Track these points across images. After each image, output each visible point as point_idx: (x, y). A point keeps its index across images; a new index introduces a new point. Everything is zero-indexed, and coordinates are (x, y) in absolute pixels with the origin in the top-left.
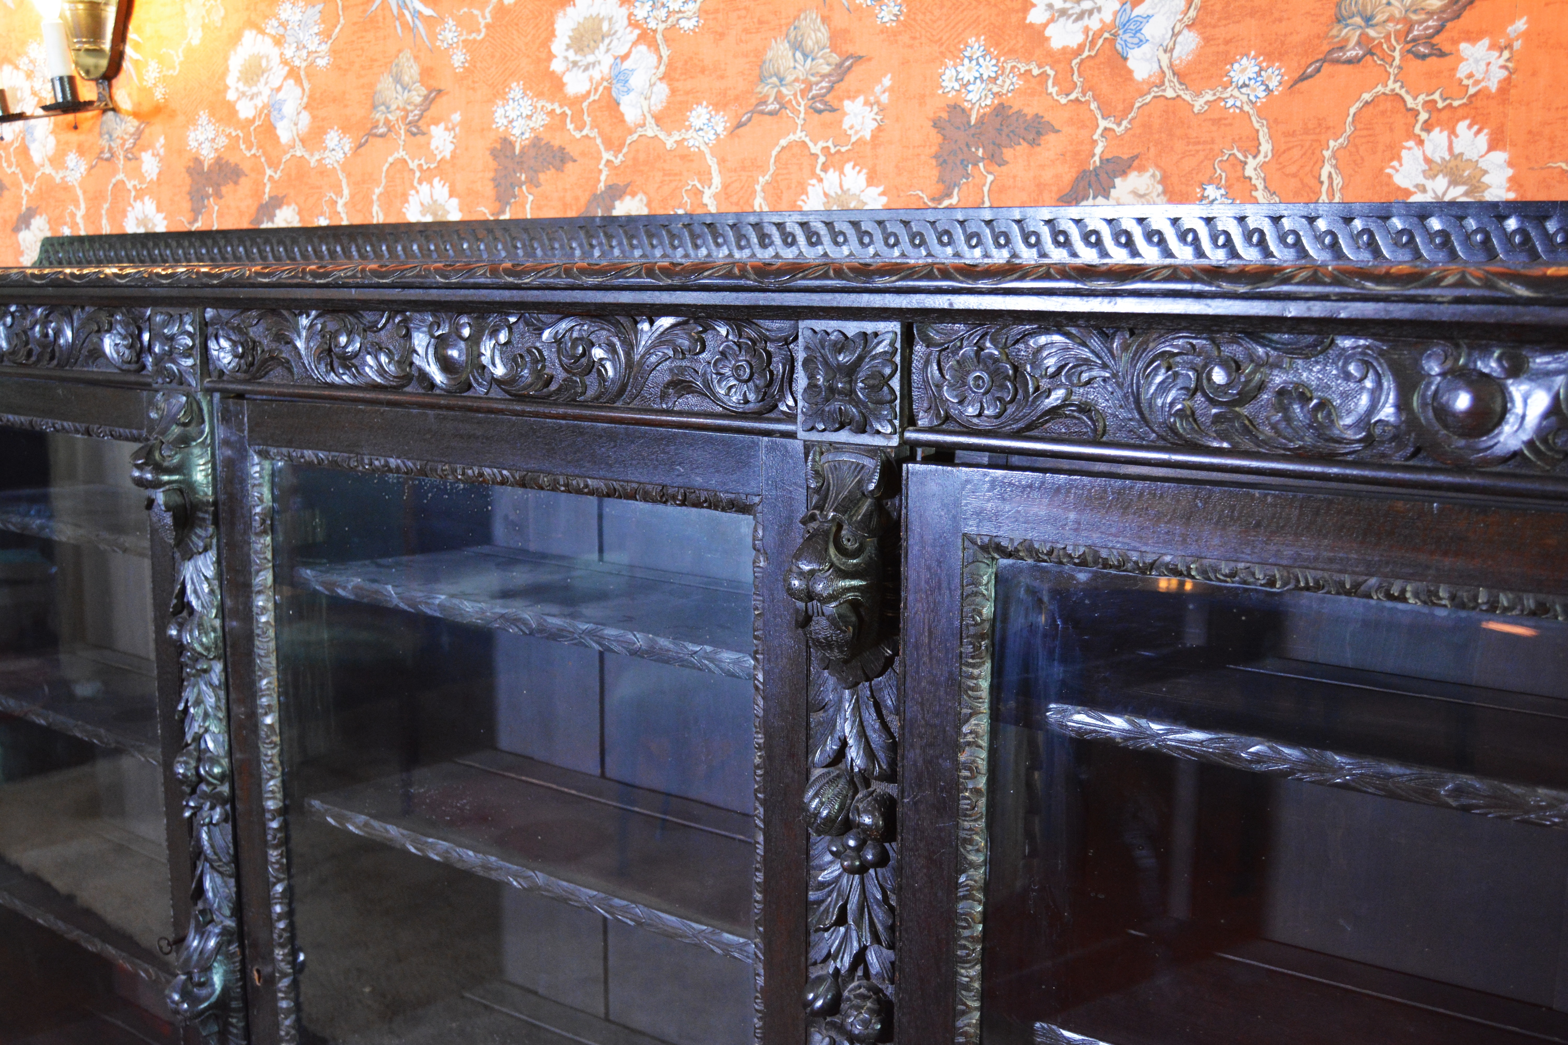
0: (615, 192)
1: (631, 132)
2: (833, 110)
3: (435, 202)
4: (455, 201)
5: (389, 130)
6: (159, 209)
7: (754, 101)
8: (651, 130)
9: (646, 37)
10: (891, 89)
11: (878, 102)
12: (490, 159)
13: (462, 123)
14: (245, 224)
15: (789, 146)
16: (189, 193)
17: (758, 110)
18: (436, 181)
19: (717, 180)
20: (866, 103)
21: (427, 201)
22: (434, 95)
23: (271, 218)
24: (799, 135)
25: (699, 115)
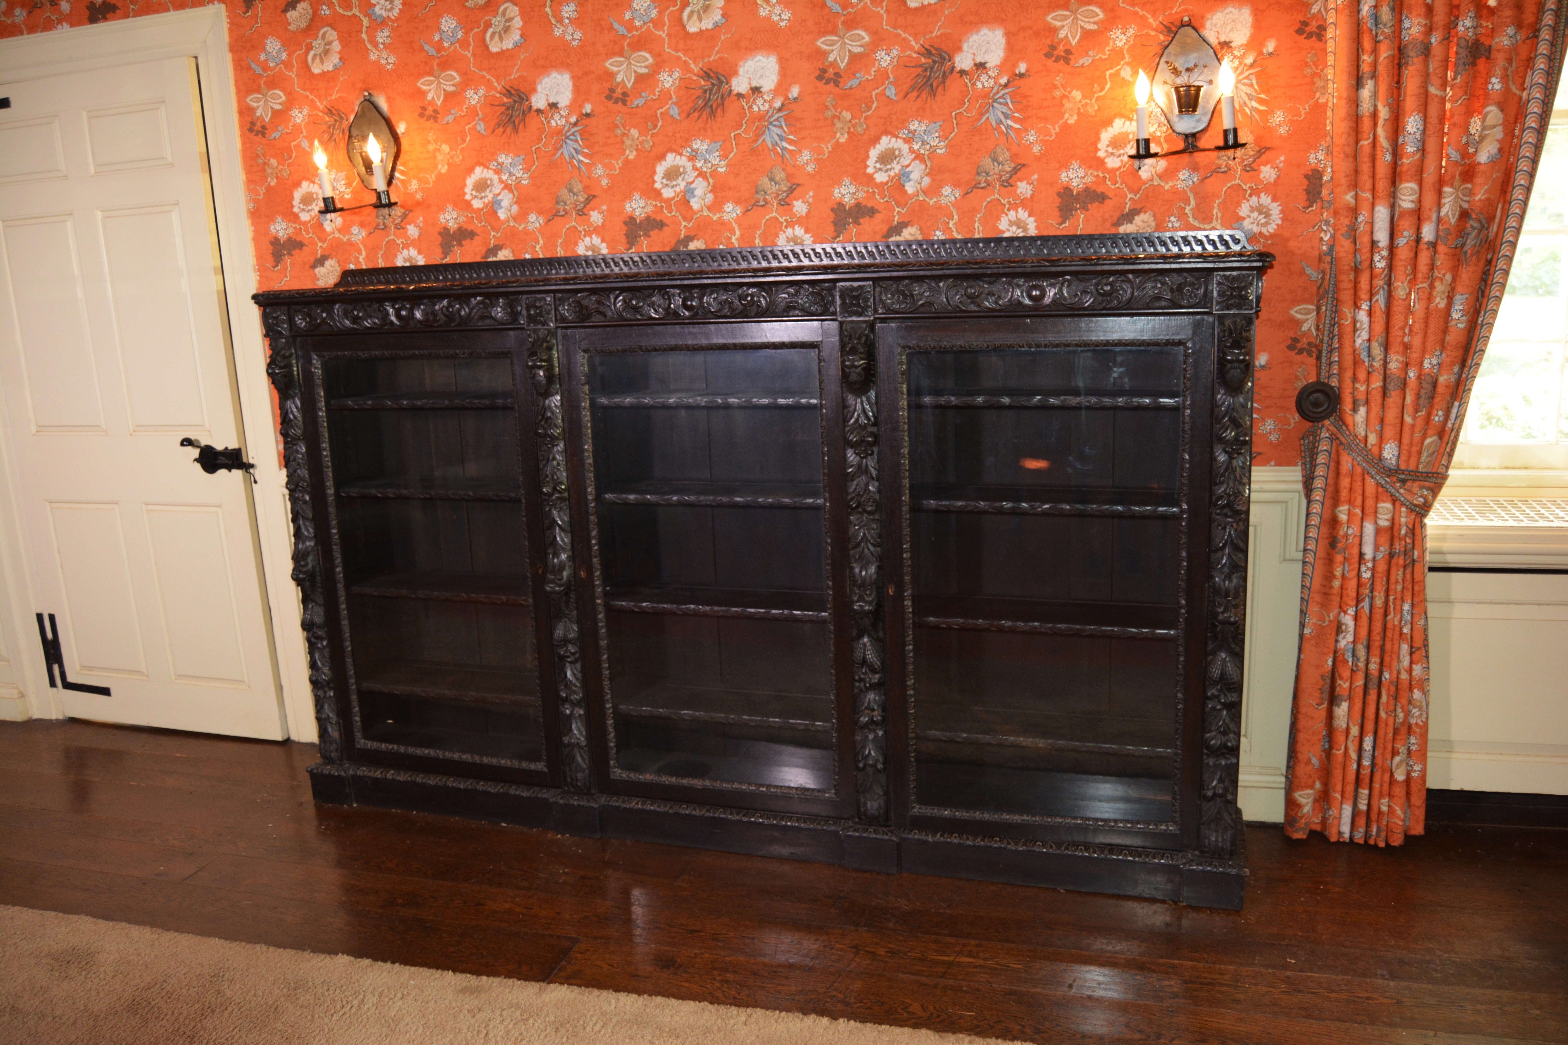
0: (689, 239)
1: (696, 213)
2: (788, 205)
3: (593, 245)
4: (604, 245)
5: (566, 213)
6: (419, 253)
7: (753, 201)
8: (706, 213)
9: (701, 174)
10: (813, 197)
11: (808, 202)
12: (623, 226)
13: (607, 210)
14: (478, 259)
15: (771, 218)
16: (441, 245)
17: (756, 204)
18: (594, 236)
19: (738, 233)
20: (803, 202)
21: (589, 244)
22: (591, 198)
23: (495, 255)
24: (774, 214)
25: (729, 207)
